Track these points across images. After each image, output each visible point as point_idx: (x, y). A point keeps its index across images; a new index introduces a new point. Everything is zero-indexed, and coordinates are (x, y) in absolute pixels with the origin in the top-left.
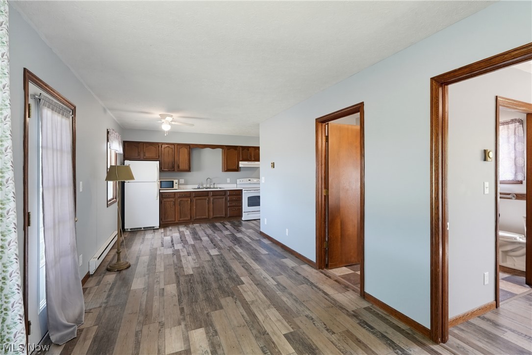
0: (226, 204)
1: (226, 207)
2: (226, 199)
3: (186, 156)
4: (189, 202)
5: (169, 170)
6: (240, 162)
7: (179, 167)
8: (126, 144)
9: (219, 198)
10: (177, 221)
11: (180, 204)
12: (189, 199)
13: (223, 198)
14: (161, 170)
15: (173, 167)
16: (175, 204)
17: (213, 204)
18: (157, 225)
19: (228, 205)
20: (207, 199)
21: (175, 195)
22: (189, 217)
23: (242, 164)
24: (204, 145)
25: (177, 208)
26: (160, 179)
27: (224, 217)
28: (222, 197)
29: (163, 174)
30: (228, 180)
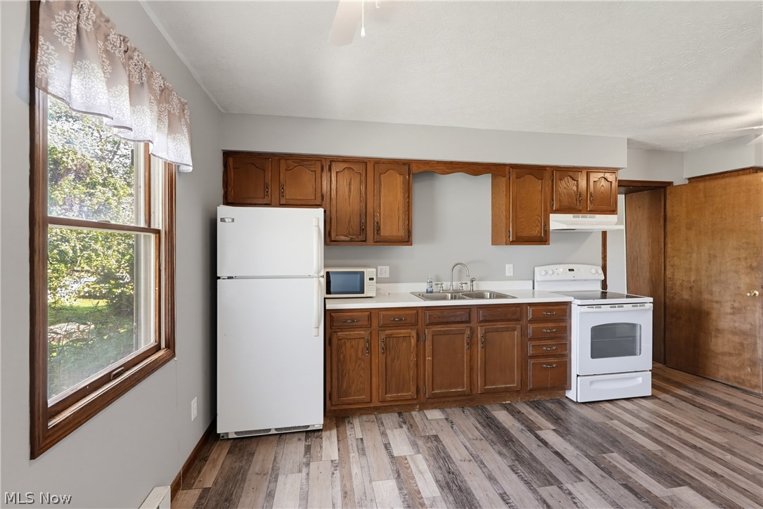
0: (523, 347)
1: (524, 359)
2: (523, 333)
3: (400, 196)
4: (413, 341)
5: (351, 241)
6: (552, 216)
7: (379, 229)
8: (231, 160)
9: (503, 330)
10: (375, 403)
11: (386, 349)
12: (414, 333)
13: (514, 329)
14: (330, 239)
15: (363, 230)
16: (369, 349)
17: (484, 347)
18: (315, 418)
19: (530, 351)
20: (468, 332)
21: (370, 317)
22: (413, 389)
23: (558, 222)
24: (451, 163)
25: (378, 359)
26: (325, 266)
27: (518, 392)
28: (511, 325)
29: (336, 250)
30: (509, 270)
